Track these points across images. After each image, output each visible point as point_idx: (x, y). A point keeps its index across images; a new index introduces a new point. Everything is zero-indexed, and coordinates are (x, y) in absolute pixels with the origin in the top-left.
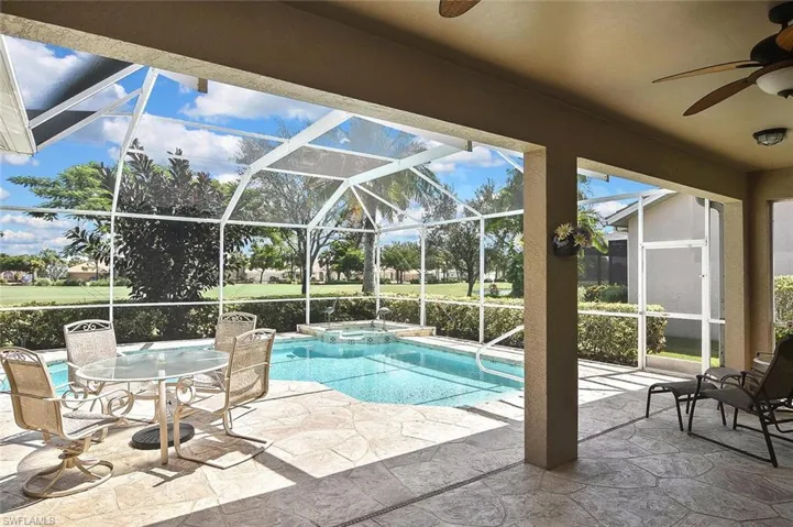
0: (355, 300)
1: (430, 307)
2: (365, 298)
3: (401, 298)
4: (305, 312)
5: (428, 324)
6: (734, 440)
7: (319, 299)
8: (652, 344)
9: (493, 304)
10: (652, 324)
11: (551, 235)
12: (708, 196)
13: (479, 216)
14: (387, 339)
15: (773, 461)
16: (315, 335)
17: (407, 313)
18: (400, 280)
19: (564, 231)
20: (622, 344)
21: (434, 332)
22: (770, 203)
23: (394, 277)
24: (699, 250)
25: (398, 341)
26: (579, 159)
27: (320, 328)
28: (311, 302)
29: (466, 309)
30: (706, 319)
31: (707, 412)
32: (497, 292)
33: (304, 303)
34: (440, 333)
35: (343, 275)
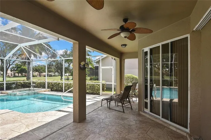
0: (23, 82)
1: (49, 83)
2: (27, 81)
3: (39, 81)
4: (4, 87)
5: (48, 88)
6: (117, 109)
7: (9, 82)
8: (103, 90)
9: (67, 82)
10: (103, 85)
11: (80, 64)
12: (114, 57)
13: (63, 58)
14: (35, 93)
15: (124, 112)
16: (7, 94)
17: (42, 85)
18: (40, 76)
19: (83, 63)
20: (97, 90)
21: (50, 90)
22: (124, 60)
23: (38, 75)
24: (112, 69)
25: (38, 94)
26: (86, 46)
27: (10, 92)
28: (6, 83)
29: (59, 83)
30: (113, 83)
31: (113, 103)
32: (69, 79)
33: (3, 84)
34: (52, 90)
35: (20, 75)
